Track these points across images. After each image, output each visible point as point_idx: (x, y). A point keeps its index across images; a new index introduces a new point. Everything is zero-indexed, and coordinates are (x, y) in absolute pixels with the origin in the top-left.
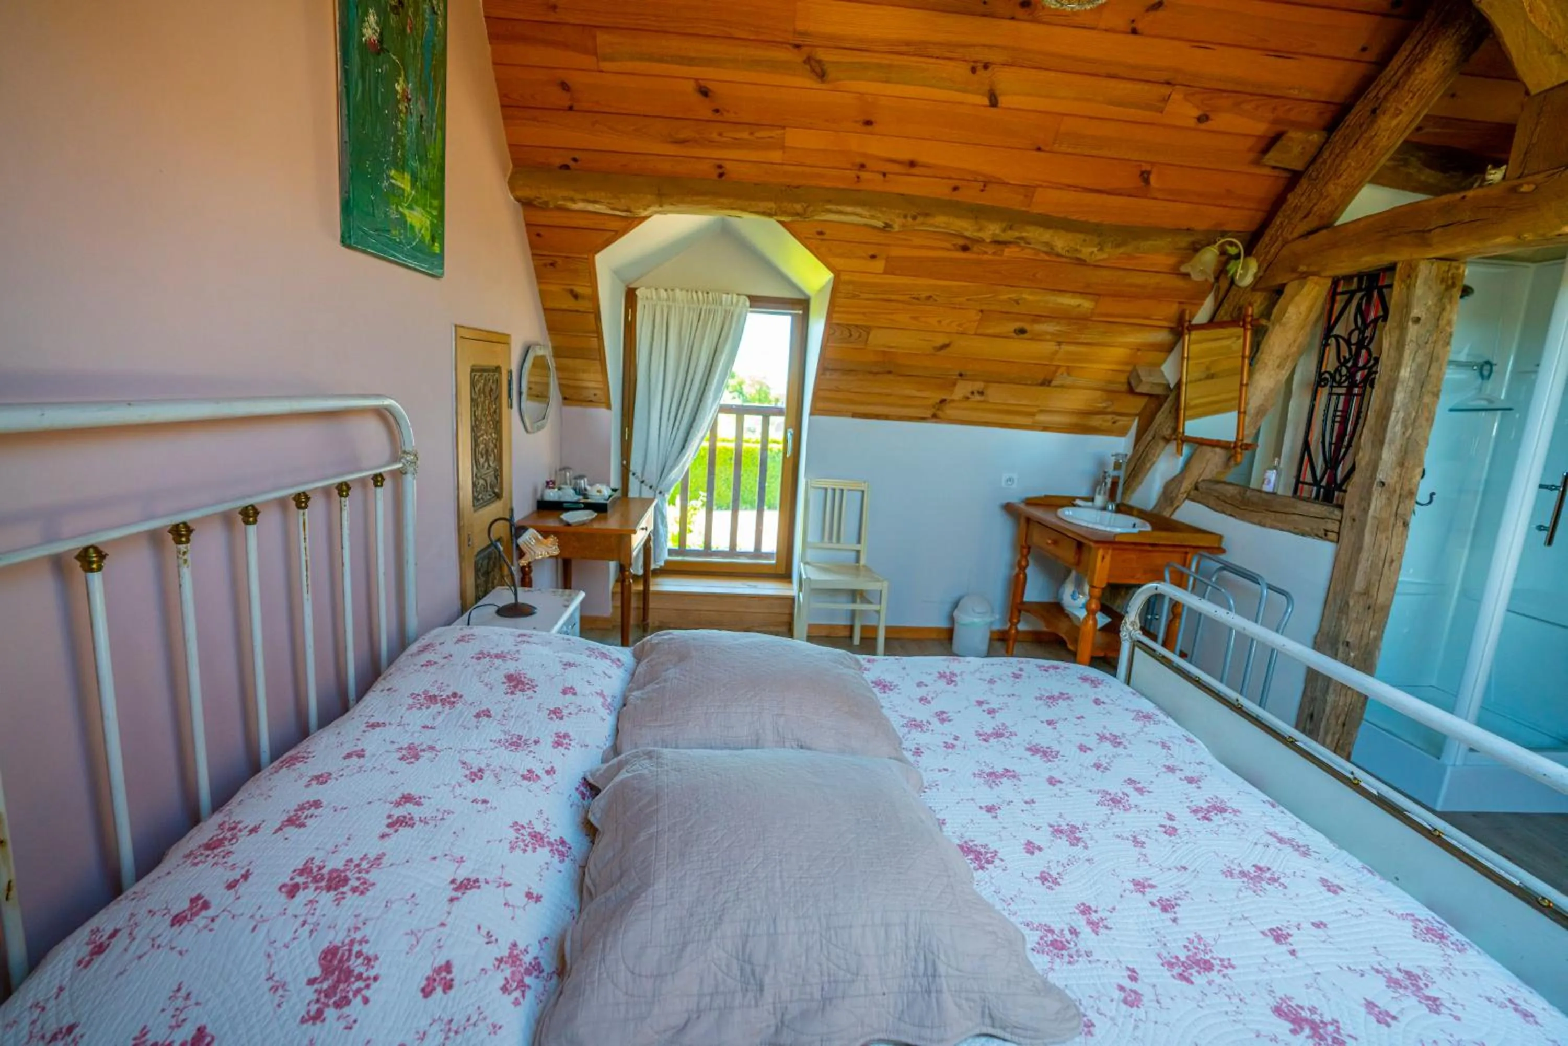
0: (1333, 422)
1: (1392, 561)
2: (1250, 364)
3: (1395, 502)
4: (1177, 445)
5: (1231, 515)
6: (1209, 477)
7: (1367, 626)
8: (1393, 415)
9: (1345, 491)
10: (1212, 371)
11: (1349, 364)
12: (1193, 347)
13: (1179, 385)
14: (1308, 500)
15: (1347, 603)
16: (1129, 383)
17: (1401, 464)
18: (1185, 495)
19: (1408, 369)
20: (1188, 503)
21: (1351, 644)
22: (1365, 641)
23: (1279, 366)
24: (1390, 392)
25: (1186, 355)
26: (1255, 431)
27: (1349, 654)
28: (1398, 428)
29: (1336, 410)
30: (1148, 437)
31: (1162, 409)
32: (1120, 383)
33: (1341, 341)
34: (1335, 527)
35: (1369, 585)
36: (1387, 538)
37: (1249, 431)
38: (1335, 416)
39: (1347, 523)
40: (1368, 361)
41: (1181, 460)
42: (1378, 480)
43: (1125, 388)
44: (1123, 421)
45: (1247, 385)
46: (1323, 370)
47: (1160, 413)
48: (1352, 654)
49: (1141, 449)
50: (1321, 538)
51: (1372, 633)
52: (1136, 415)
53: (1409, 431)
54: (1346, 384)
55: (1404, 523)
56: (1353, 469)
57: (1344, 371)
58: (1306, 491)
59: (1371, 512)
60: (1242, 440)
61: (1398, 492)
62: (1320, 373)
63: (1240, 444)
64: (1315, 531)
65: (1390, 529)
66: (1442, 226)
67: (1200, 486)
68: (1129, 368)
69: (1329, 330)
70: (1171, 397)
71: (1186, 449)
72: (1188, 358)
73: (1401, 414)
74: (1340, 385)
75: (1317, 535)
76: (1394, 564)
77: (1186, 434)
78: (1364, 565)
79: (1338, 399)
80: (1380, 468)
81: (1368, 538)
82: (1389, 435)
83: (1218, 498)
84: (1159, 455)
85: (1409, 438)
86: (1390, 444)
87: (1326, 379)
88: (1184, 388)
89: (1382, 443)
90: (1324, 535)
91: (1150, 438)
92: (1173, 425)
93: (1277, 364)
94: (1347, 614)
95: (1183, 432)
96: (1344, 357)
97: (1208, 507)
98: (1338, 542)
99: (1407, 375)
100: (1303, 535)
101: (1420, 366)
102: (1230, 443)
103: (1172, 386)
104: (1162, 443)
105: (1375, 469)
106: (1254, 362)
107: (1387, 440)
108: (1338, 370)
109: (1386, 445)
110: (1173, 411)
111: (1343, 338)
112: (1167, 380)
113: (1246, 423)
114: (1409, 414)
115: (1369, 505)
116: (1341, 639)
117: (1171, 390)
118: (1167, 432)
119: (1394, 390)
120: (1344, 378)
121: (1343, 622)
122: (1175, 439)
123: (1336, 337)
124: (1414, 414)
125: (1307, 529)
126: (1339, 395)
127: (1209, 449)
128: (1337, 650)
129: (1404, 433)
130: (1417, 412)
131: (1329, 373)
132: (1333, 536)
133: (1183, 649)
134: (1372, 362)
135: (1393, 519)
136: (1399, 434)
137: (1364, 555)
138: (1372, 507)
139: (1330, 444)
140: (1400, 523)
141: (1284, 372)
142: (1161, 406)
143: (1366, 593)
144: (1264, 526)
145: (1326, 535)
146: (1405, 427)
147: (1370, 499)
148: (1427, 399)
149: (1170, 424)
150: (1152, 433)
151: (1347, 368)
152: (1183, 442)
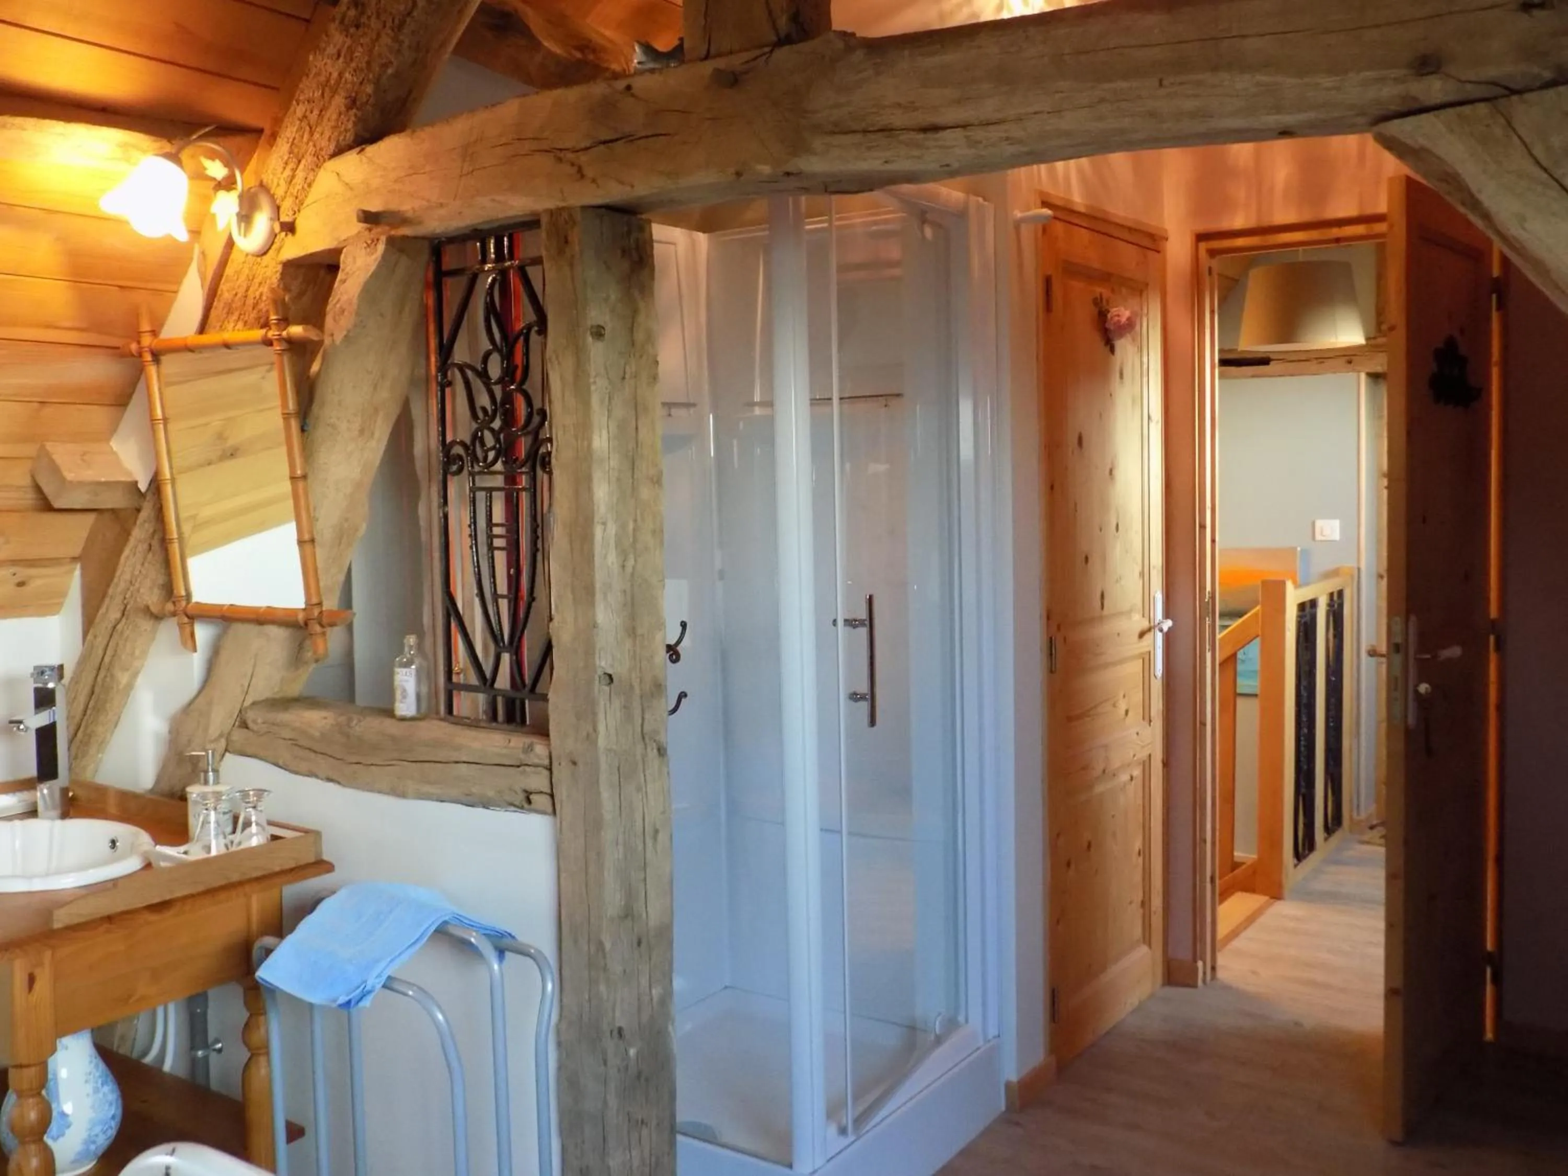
0: (491, 548)
1: (656, 832)
2: (303, 430)
3: (637, 712)
4: (181, 626)
5: (329, 780)
6: (267, 694)
7: (644, 981)
8: (598, 531)
9: (544, 698)
10: (231, 442)
11: (497, 424)
12: (169, 392)
13: (156, 484)
14: (472, 724)
15: (600, 945)
16: (38, 489)
17: (632, 631)
18: (223, 743)
19: (604, 433)
20: (230, 760)
21: (626, 1033)
22: (645, 1018)
23: (362, 432)
24: (583, 483)
25: (159, 413)
26: (342, 578)
27: (626, 1051)
28: (612, 558)
29: (490, 524)
30: (111, 612)
31: (132, 541)
32: (19, 488)
33: (469, 373)
34: (538, 781)
35: (630, 894)
36: (639, 789)
37: (331, 580)
38: (491, 537)
39: (562, 772)
40: (530, 416)
41: (197, 661)
42: (600, 672)
43: (29, 498)
44: (40, 579)
45: (304, 477)
46: (449, 439)
47: (127, 552)
48: (632, 1052)
49: (101, 642)
50: (522, 808)
51: (654, 991)
52: (74, 559)
53: (631, 562)
54: (499, 466)
55: (659, 750)
56: (548, 649)
57: (489, 440)
58: (465, 704)
59: (601, 742)
60: (320, 604)
61: (637, 691)
62: (446, 447)
63: (316, 612)
64: (508, 798)
65: (640, 766)
66: (605, 142)
67: (250, 716)
68: (30, 450)
69: (445, 351)
70: (147, 512)
71: (203, 633)
72: (165, 420)
73: (612, 529)
74: (488, 469)
75: (512, 804)
76: (660, 836)
77: (196, 598)
78: (613, 856)
79: (490, 500)
80: (598, 646)
81: (607, 796)
82: (599, 577)
83: (294, 743)
84: (145, 653)
85: (632, 574)
86: (605, 595)
87: (460, 458)
88: (168, 490)
89: (590, 590)
90: (527, 801)
91: (115, 615)
92: (161, 580)
93: (356, 426)
94: (605, 969)
95: (188, 596)
96: (484, 409)
97: (276, 765)
98: (554, 812)
99: (605, 444)
100: (486, 806)
101: (622, 427)
102: (294, 611)
103: (143, 487)
104: (146, 624)
105: (589, 651)
106: (311, 421)
107: (598, 585)
108: (477, 438)
109: (599, 596)
110: (156, 543)
111: (473, 369)
112: (129, 474)
113: (320, 564)
114: (623, 527)
115: (595, 730)
116: (605, 1027)
117: (142, 495)
118: (151, 597)
119: (589, 479)
120: (491, 455)
121: (602, 988)
122: (174, 614)
123: (461, 368)
124: (631, 526)
125: (491, 793)
126: (490, 490)
127: (253, 629)
128: (604, 1053)
129: (623, 567)
130: (635, 521)
131: (463, 444)
132: (541, 801)
133: (289, 1119)
134: (536, 419)
135: (639, 749)
136: (616, 568)
137: (608, 835)
138: (601, 728)
139: (496, 596)
140: (653, 753)
141: (373, 443)
142: (126, 534)
143: (628, 914)
144: (403, 795)
145: (529, 801)
146: (623, 555)
147: (595, 714)
148: (645, 493)
149: (153, 575)
150: (118, 599)
151: (492, 430)
152: (192, 618)
